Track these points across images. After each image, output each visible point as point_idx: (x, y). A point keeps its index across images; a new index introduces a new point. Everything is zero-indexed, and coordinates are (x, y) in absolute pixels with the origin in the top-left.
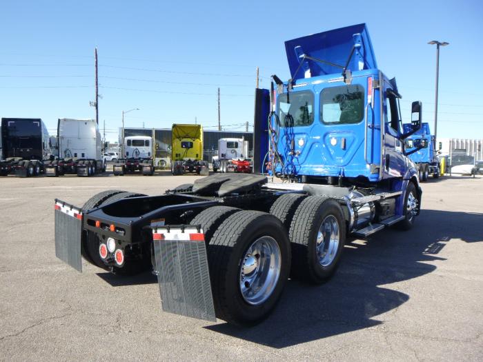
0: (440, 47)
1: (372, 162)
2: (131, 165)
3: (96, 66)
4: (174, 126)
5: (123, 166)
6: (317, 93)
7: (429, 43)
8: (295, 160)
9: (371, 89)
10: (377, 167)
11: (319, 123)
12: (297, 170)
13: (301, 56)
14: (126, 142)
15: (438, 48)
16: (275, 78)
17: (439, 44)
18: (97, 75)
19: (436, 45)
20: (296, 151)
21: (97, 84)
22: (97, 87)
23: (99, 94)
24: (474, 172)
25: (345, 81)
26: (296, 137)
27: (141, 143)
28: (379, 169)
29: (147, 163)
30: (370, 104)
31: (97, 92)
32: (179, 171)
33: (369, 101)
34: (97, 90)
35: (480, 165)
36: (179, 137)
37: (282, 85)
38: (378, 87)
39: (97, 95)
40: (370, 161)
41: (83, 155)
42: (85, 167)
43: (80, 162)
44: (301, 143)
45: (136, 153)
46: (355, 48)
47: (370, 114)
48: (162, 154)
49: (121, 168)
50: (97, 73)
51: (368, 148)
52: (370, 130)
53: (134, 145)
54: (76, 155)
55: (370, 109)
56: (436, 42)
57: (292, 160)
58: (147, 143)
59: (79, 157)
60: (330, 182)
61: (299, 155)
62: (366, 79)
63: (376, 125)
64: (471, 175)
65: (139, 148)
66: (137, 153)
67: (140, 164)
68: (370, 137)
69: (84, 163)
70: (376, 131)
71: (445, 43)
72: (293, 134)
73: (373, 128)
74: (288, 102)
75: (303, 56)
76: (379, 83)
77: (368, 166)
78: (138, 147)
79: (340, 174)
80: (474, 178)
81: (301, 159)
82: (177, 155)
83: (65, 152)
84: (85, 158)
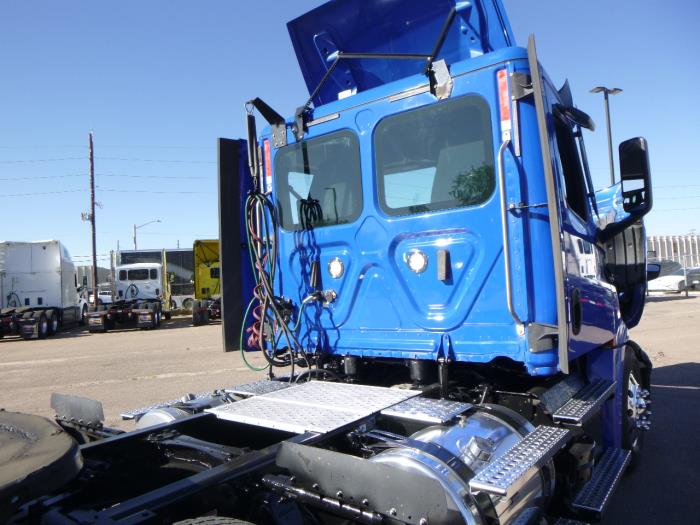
0: (610, 96)
1: (532, 318)
2: (117, 314)
3: (92, 160)
4: (198, 243)
5: (104, 317)
6: (364, 134)
7: (592, 91)
8: (325, 316)
9: (507, 100)
10: (548, 331)
11: (374, 212)
12: (332, 343)
13: (330, 57)
14: (117, 274)
15: (606, 98)
16: (259, 104)
17: (607, 92)
18: (92, 173)
19: (602, 93)
20: (325, 292)
21: (93, 187)
22: (93, 192)
23: (96, 200)
24: (682, 287)
25: (433, 91)
26: (325, 253)
27: (142, 275)
28: (554, 339)
29: (147, 308)
30: (510, 145)
31: (93, 199)
32: (202, 317)
33: (506, 138)
34: (93, 195)
35: (691, 275)
36: (207, 262)
37: (282, 126)
38: (528, 92)
39: (93, 204)
40: (524, 315)
41: (40, 301)
42: (33, 323)
43: (27, 314)
44: (336, 268)
45: (132, 291)
46: (455, 13)
47: (514, 175)
48: (187, 290)
49: (100, 321)
50: (92, 169)
51: (516, 277)
52: (516, 223)
53: (130, 278)
54: (27, 302)
55: (510, 160)
56: (603, 89)
57: (318, 316)
58: (153, 274)
59: (34, 303)
60: (416, 373)
61: (333, 301)
62: (491, 75)
63: (533, 203)
64: (679, 292)
65: (139, 283)
66: (134, 291)
67: (134, 311)
68: (518, 241)
69: (31, 316)
70: (535, 223)
71: (616, 89)
72: (316, 247)
73: (525, 214)
74: (307, 171)
75: (335, 55)
76: (529, 80)
77: (520, 329)
78: (135, 282)
79: (441, 354)
80: (687, 297)
81: (339, 311)
82: (204, 291)
83: (9, 297)
84: (44, 305)
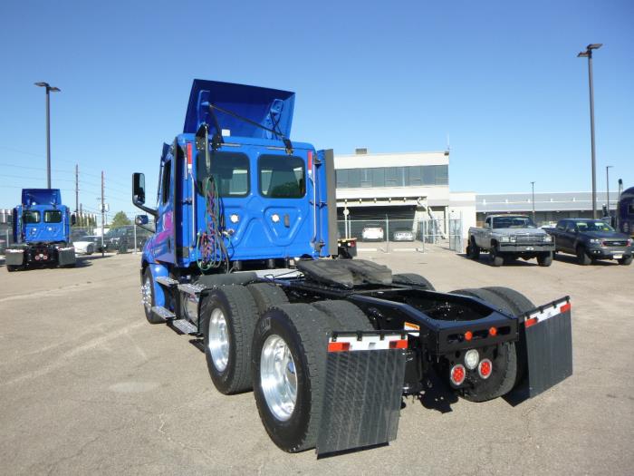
7: (36, 84)
13: (204, 104)
17: (49, 89)
19: (45, 88)
44: (234, 219)
71: (56, 89)
75: (207, 104)
